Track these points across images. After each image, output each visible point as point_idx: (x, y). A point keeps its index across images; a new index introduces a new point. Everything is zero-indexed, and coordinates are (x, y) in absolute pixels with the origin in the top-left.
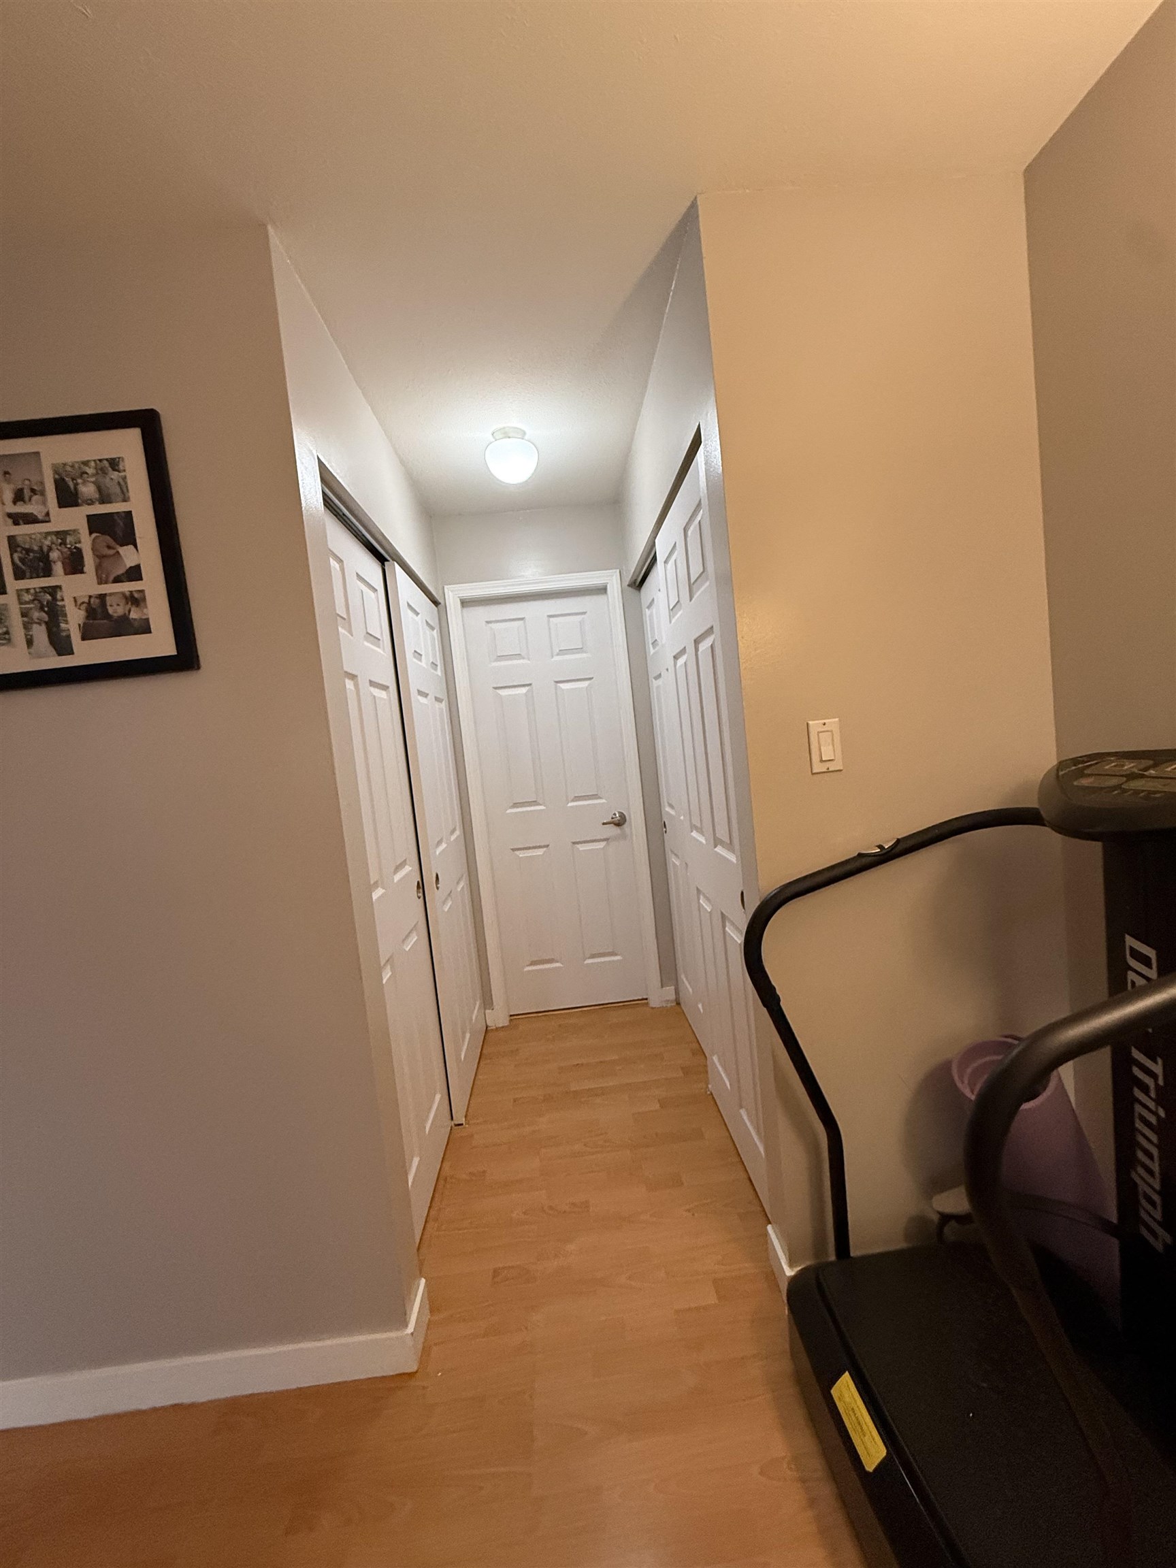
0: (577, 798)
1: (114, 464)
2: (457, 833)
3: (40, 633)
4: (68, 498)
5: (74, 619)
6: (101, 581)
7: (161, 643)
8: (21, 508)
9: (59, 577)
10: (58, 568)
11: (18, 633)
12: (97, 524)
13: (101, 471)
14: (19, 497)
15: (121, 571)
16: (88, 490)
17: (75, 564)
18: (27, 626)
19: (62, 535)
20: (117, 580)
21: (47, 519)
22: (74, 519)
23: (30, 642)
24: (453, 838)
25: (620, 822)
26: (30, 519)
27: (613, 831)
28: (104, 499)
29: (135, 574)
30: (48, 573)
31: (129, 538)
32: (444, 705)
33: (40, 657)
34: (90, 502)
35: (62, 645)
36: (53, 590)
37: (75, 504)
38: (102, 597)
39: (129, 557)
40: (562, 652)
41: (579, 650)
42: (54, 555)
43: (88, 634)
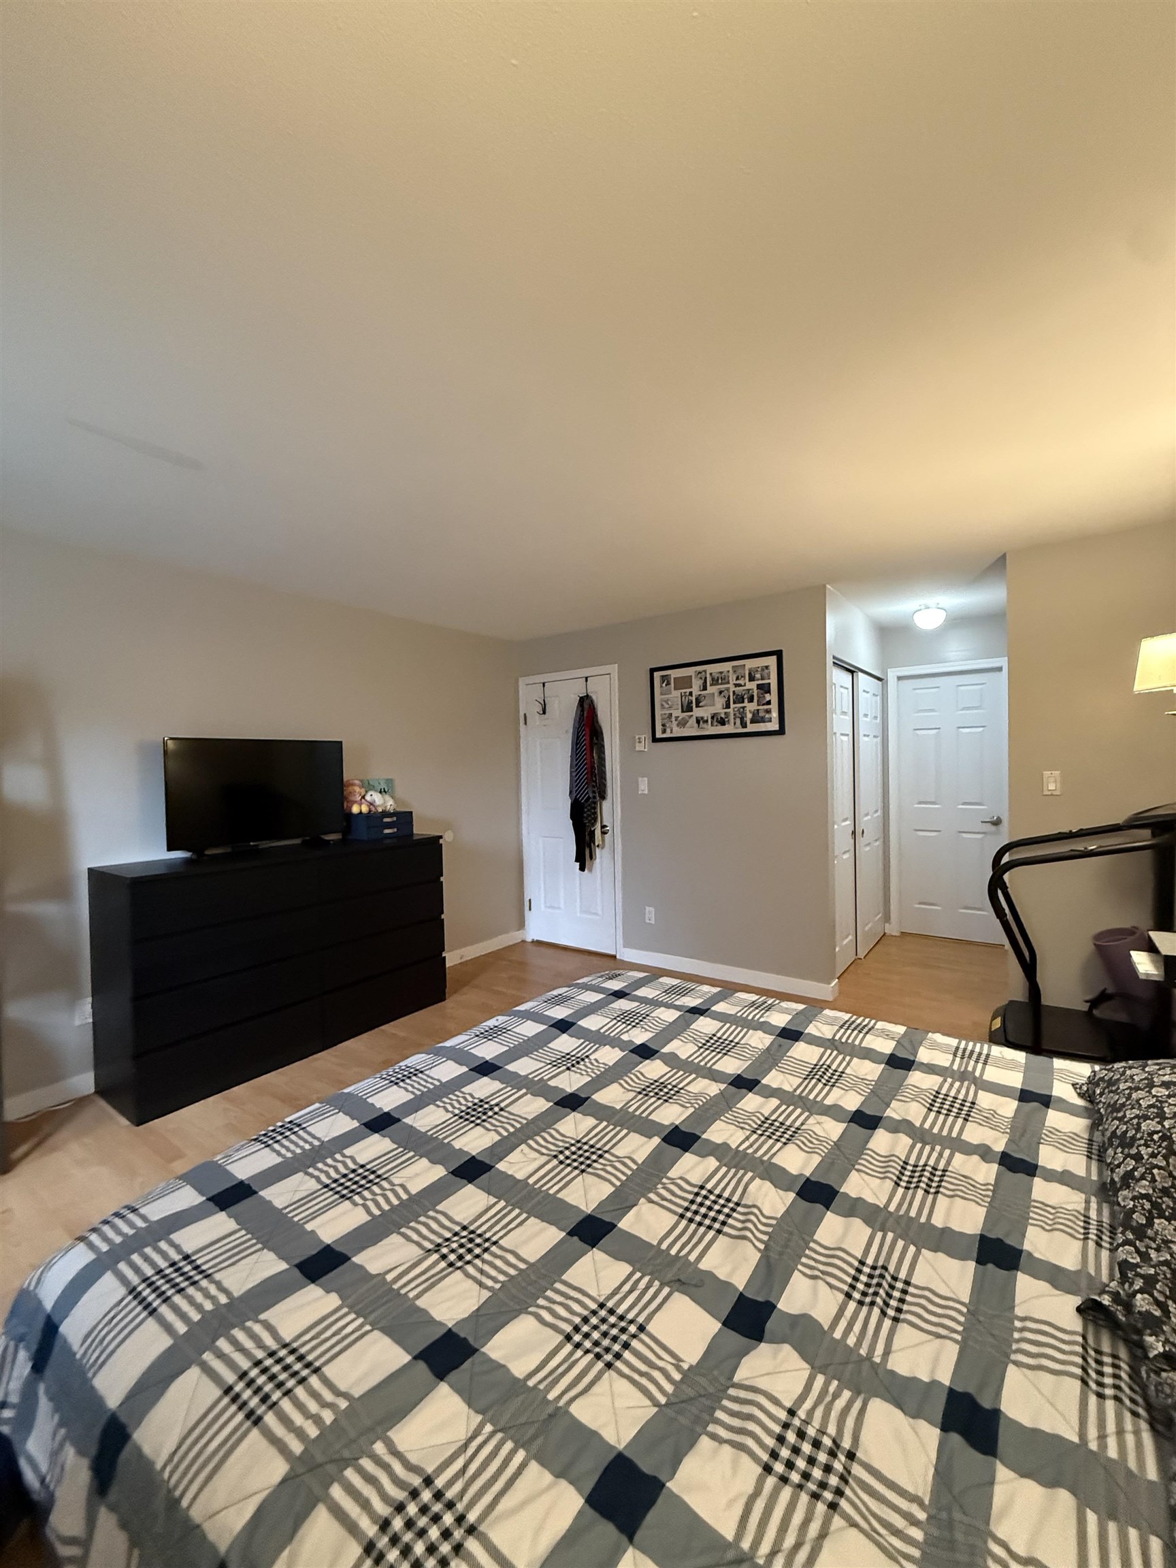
0: (965, 804)
1: (767, 667)
2: (879, 813)
3: (738, 721)
4: (752, 679)
5: (749, 716)
6: (758, 705)
7: (774, 726)
8: (738, 682)
9: (746, 703)
10: (746, 701)
11: (732, 721)
12: (759, 687)
13: (763, 670)
14: (737, 679)
15: (765, 702)
16: (758, 676)
17: (751, 700)
18: (735, 719)
19: (749, 690)
20: (763, 705)
21: (745, 685)
22: (752, 686)
23: (735, 724)
24: (876, 815)
25: (997, 823)
26: (740, 685)
27: (993, 828)
28: (762, 679)
29: (769, 703)
30: (743, 702)
31: (769, 692)
32: (879, 740)
33: (737, 728)
34: (758, 680)
35: (744, 725)
36: (744, 708)
37: (754, 680)
38: (758, 710)
39: (768, 697)
40: (963, 709)
41: (976, 708)
42: (745, 696)
43: (752, 722)
